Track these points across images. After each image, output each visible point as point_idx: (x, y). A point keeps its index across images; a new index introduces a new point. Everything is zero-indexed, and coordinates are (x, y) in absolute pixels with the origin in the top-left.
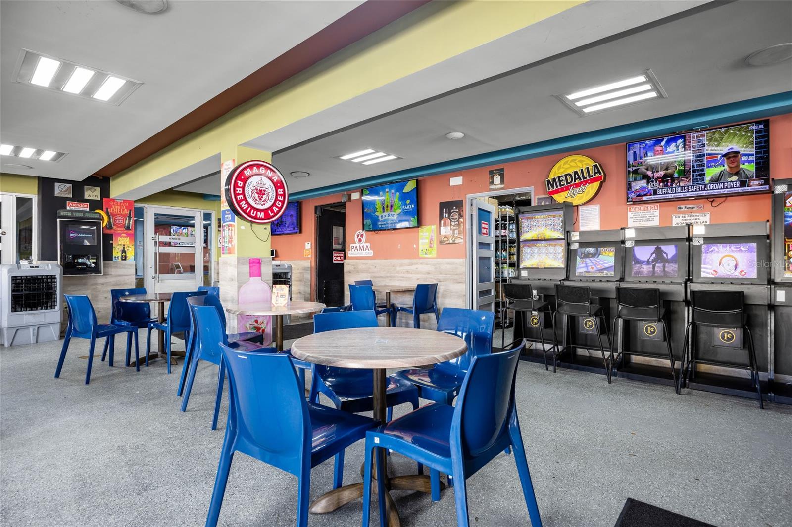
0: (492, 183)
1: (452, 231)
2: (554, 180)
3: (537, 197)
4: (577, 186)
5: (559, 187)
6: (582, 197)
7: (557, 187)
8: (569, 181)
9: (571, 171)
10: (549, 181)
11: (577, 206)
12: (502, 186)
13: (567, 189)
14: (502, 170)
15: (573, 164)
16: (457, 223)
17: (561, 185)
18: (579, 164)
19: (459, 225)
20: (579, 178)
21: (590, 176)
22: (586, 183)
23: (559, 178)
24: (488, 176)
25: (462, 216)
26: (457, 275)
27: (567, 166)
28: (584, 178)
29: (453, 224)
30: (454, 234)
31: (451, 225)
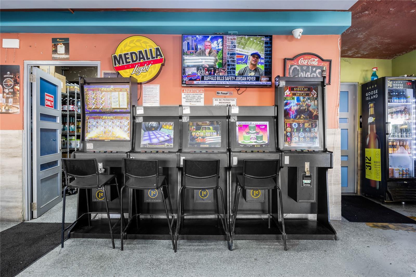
0: (55, 51)
1: (4, 100)
2: (120, 56)
3: (103, 72)
4: (142, 65)
5: (125, 64)
6: (146, 76)
7: (123, 63)
8: (134, 60)
9: (136, 50)
10: (115, 57)
11: (141, 84)
12: (67, 56)
13: (133, 66)
14: (67, 39)
15: (138, 44)
16: (12, 90)
17: (127, 62)
18: (144, 45)
19: (14, 93)
20: (143, 58)
21: (153, 58)
22: (149, 63)
23: (125, 55)
24: (50, 44)
25: (18, 83)
26: (11, 148)
27: (132, 45)
28: (148, 58)
29: (7, 91)
30: (7, 102)
31: (4, 92)
